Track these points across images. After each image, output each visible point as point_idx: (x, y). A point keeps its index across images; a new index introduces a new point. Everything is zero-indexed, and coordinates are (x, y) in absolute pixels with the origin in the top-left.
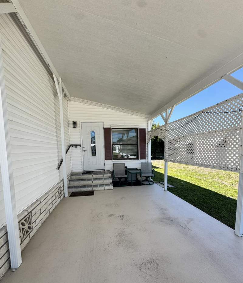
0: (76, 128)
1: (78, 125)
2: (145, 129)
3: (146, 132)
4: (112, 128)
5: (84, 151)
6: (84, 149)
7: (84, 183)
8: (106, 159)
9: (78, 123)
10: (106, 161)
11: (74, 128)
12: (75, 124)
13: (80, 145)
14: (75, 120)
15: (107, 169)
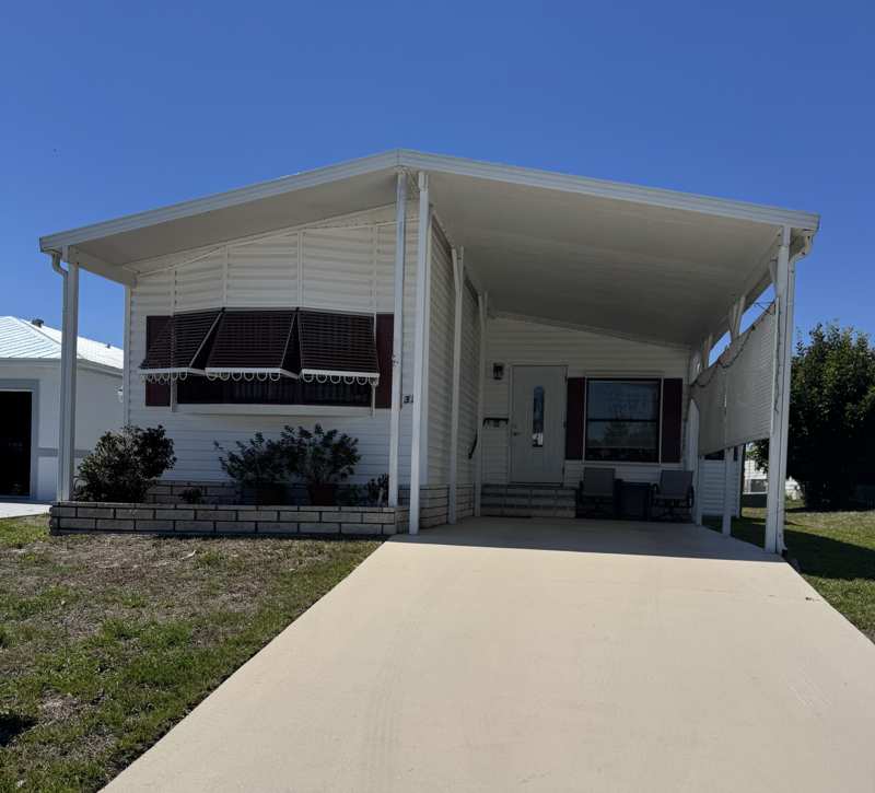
0: (499, 379)
1: (506, 372)
2: (680, 380)
3: (684, 389)
4: (589, 379)
5: (515, 434)
6: (514, 430)
7: (510, 501)
8: (569, 456)
9: (507, 367)
10: (567, 462)
11: (497, 378)
12: (498, 369)
13: (506, 420)
14: (499, 361)
15: (568, 483)
